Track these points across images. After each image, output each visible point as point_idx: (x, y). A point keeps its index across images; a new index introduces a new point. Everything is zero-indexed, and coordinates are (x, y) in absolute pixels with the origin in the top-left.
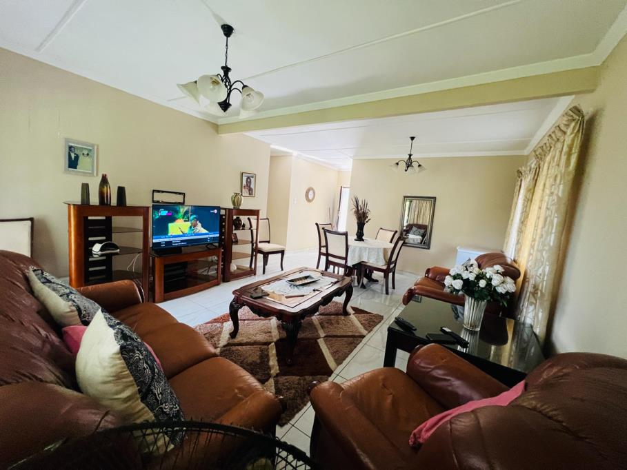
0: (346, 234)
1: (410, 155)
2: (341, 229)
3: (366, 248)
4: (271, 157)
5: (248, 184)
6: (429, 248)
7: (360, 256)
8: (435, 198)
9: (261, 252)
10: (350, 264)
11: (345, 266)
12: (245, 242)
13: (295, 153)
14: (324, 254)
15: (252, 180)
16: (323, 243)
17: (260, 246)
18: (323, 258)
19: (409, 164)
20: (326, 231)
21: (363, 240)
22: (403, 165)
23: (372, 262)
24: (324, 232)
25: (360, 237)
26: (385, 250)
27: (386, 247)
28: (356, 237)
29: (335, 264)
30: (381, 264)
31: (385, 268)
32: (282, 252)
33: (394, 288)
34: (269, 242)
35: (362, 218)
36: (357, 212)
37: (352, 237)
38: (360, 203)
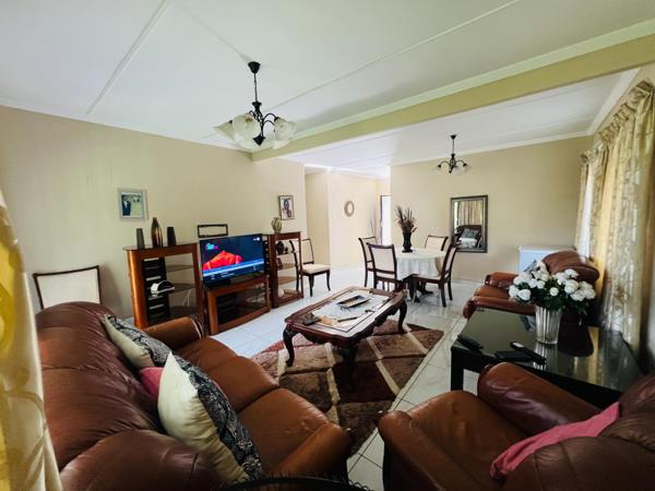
0: (392, 247)
1: (453, 155)
2: (387, 242)
3: (415, 260)
4: (306, 176)
5: (286, 206)
6: (486, 251)
7: (410, 269)
8: (486, 197)
9: (307, 274)
10: (400, 278)
11: (395, 281)
12: (289, 266)
13: (329, 168)
14: (371, 270)
15: (290, 202)
16: (369, 258)
17: (305, 267)
18: (371, 274)
19: (453, 166)
20: (370, 246)
21: (411, 251)
22: (446, 167)
23: (424, 274)
24: (369, 247)
25: (407, 248)
26: (437, 260)
27: (437, 256)
28: (403, 249)
29: (384, 279)
30: (435, 275)
31: (439, 278)
32: (328, 272)
33: (451, 299)
34: (313, 263)
35: (407, 228)
36: (402, 222)
37: (399, 249)
38: (404, 213)
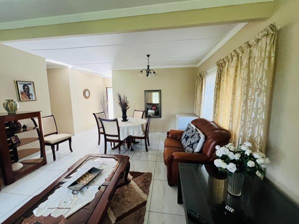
0: (116, 120)
1: (148, 66)
2: (111, 117)
3: (131, 127)
4: (48, 70)
6: (161, 117)
7: (128, 132)
8: (160, 91)
10: (122, 139)
11: (119, 141)
12: (32, 140)
13: (70, 66)
14: (102, 133)
16: (101, 126)
17: (46, 139)
19: (148, 72)
20: (101, 120)
22: (145, 73)
23: (136, 135)
25: (125, 119)
26: (142, 126)
27: (143, 123)
28: (122, 119)
29: (111, 141)
30: (142, 135)
32: (70, 139)
33: (149, 145)
34: (57, 133)
35: (124, 107)
36: (121, 103)
38: (122, 97)
